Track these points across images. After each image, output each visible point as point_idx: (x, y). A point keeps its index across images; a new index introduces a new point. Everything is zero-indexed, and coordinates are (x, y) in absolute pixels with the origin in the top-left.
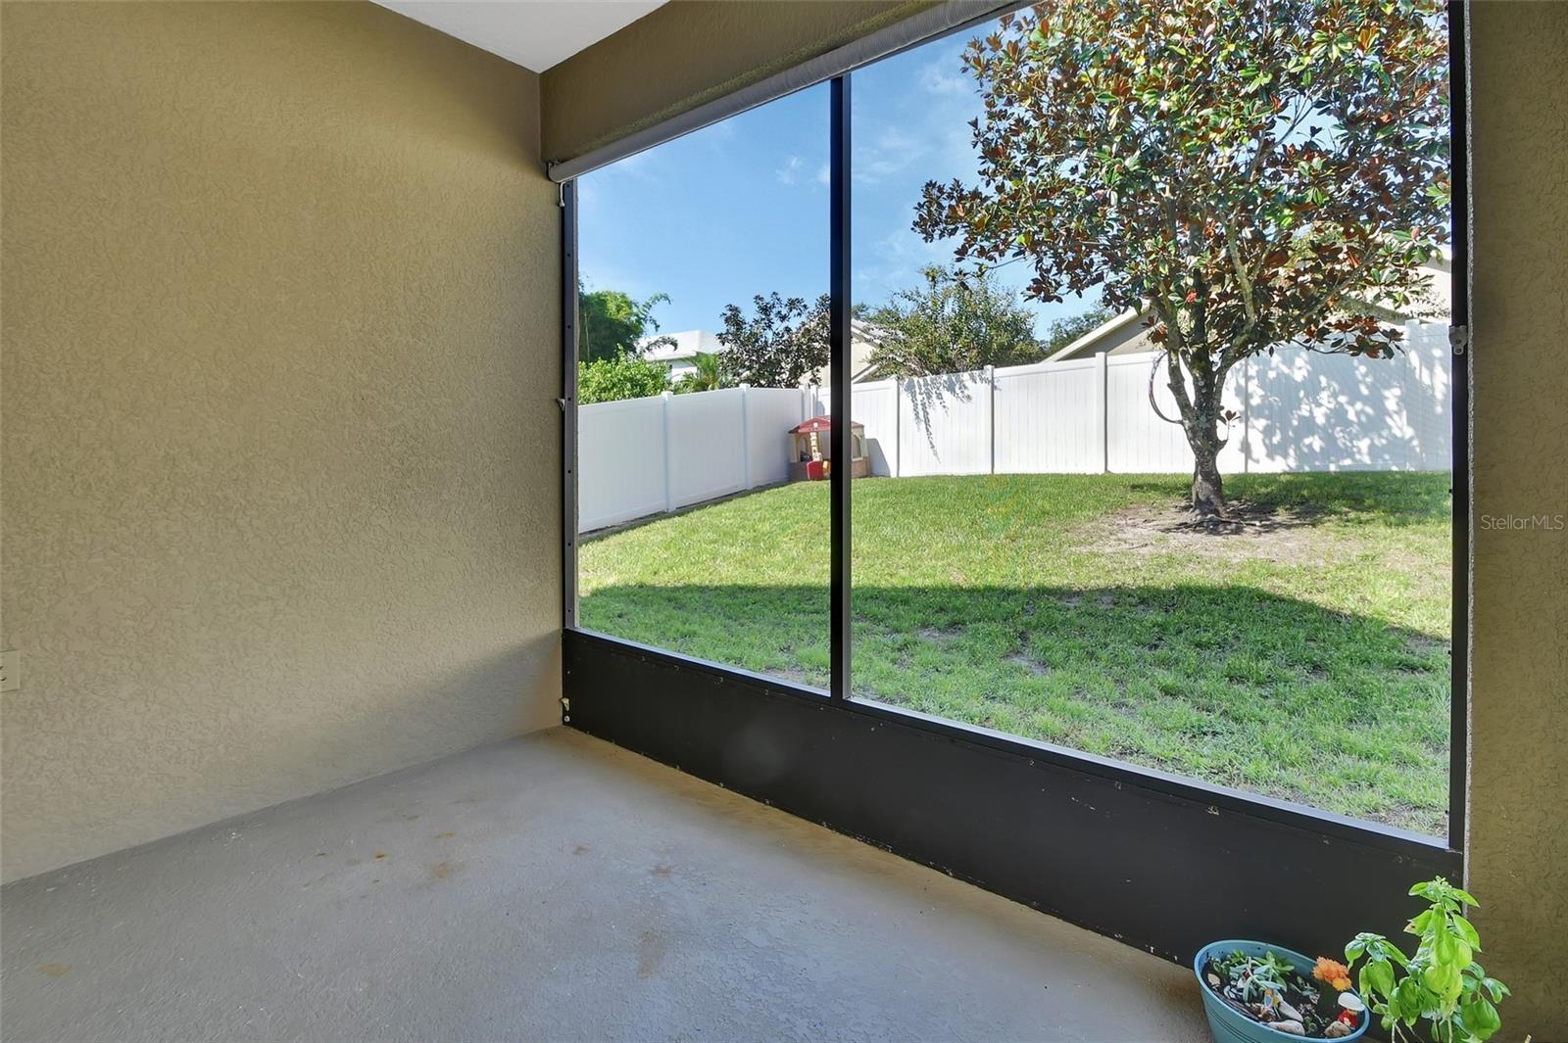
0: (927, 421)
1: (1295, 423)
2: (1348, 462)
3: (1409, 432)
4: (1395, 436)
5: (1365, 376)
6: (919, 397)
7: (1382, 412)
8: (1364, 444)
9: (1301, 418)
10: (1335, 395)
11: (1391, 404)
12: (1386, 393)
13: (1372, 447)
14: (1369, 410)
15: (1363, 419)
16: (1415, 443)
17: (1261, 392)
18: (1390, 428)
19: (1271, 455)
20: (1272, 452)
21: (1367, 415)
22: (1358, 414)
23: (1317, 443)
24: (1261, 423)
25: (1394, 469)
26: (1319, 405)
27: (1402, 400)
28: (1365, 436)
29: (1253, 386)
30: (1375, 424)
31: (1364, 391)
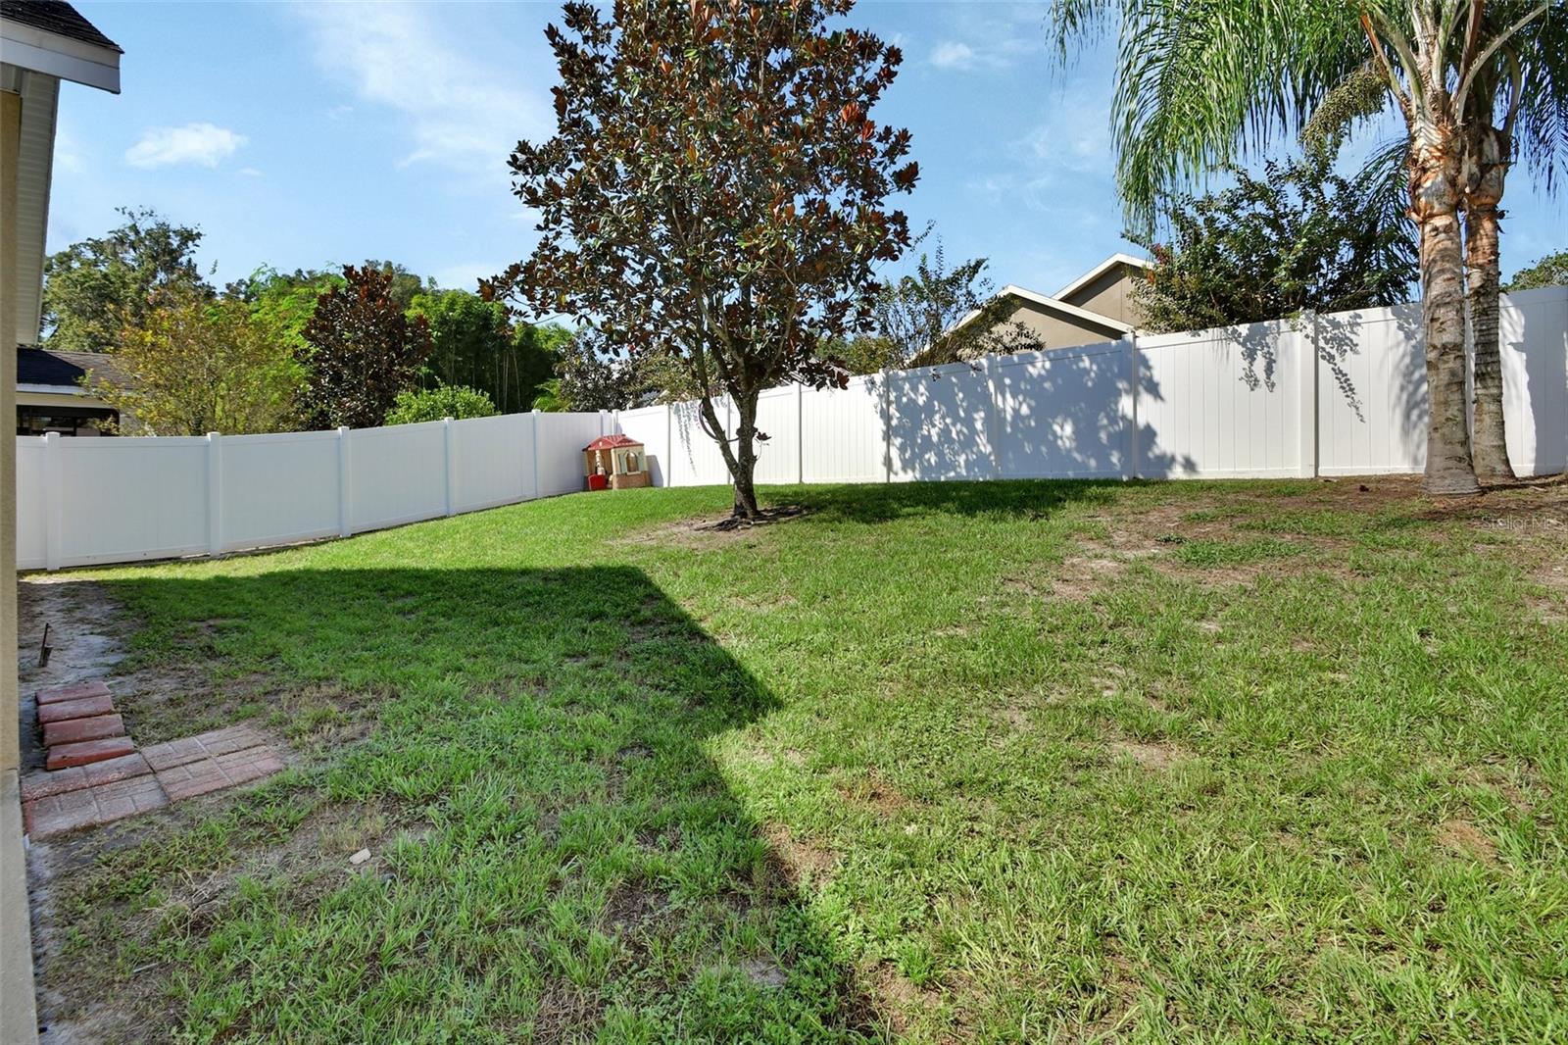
0: (688, 440)
1: (919, 441)
2: (952, 474)
3: (989, 449)
4: (981, 452)
5: (962, 401)
6: (683, 419)
7: (973, 431)
8: (962, 459)
9: (923, 436)
10: (943, 418)
11: (979, 426)
12: (976, 416)
13: (967, 461)
14: (965, 430)
15: (962, 437)
16: (992, 458)
17: (898, 415)
18: (978, 446)
19: (904, 469)
20: (907, 465)
21: (964, 434)
22: (958, 433)
23: (932, 457)
24: (898, 441)
25: (981, 479)
26: (934, 426)
27: (986, 421)
28: (963, 452)
29: (892, 410)
30: (968, 443)
31: (962, 414)
